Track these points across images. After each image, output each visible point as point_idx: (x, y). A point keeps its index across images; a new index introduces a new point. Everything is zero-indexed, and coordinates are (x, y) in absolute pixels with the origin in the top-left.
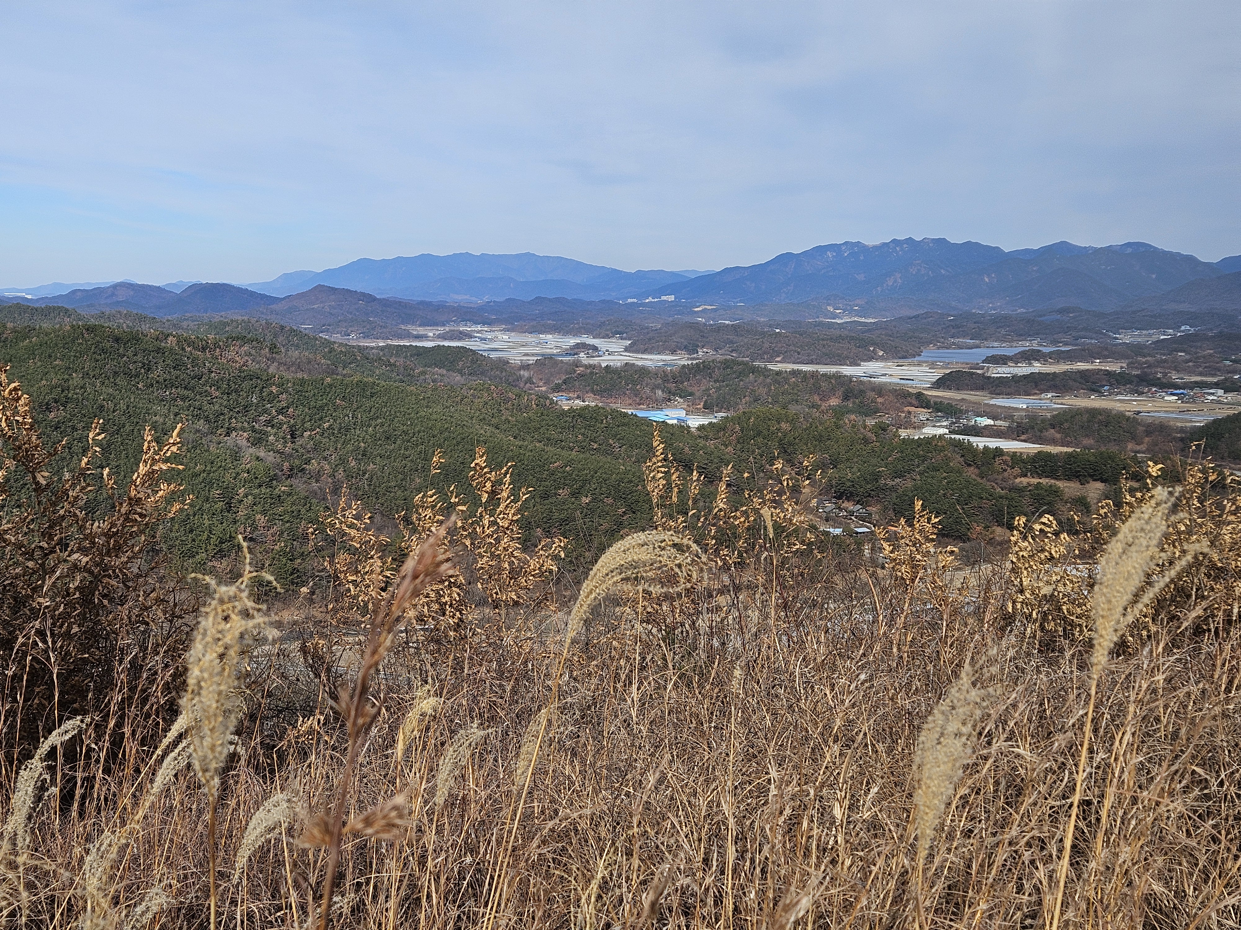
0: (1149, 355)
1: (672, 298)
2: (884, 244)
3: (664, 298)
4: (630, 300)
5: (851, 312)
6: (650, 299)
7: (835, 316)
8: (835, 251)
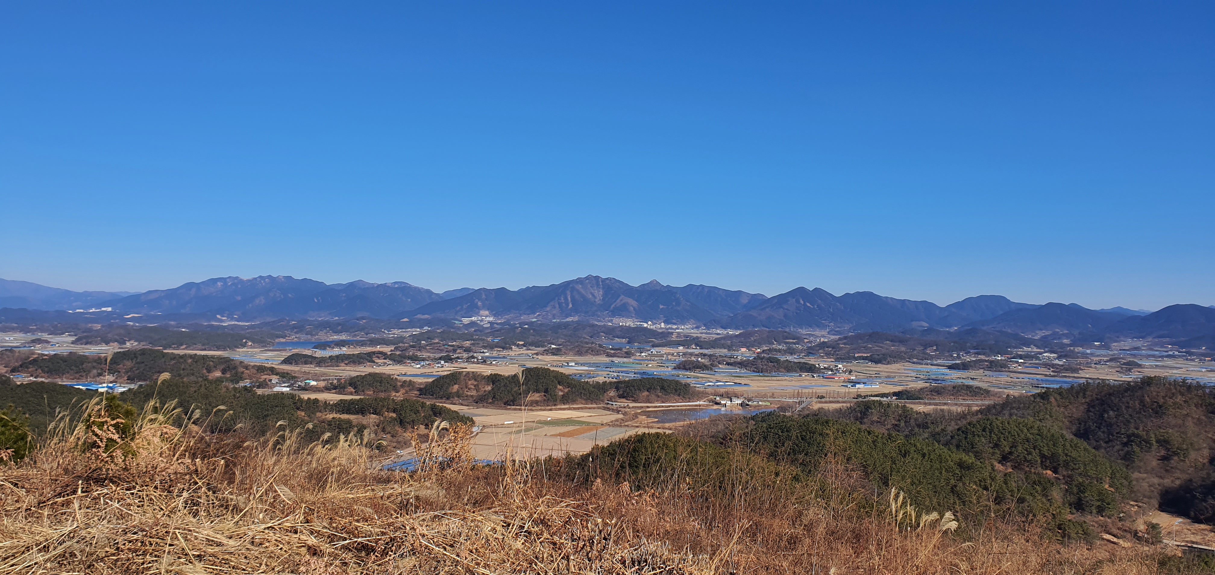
0: (407, 343)
1: (110, 309)
2: (255, 279)
3: (104, 309)
4: (78, 311)
5: (232, 319)
6: (93, 310)
7: (222, 321)
8: (222, 282)
